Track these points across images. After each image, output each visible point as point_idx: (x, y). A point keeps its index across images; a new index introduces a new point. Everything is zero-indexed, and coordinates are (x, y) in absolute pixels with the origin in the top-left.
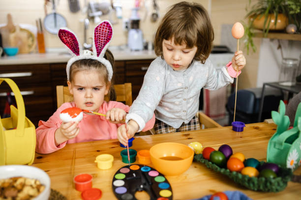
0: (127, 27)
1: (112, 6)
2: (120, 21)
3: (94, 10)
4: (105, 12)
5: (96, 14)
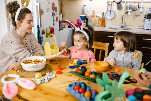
0: (145, 17)
1: (138, 7)
2: (141, 14)
3: (128, 8)
4: (134, 10)
5: (129, 11)
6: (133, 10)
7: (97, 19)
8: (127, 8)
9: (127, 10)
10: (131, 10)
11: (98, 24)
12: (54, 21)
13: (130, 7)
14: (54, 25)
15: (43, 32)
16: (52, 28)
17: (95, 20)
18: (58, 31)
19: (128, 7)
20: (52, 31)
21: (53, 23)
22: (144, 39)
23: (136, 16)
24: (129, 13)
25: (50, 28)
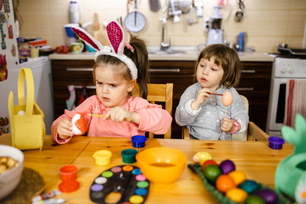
0: (207, 27)
1: (193, 5)
2: (200, 20)
4: (185, 11)
5: (176, 13)
9: (172, 11)
12: (4, 36)
13: (176, 5)
16: (1, 56)
17: (101, 36)
18: (17, 63)
20: (1, 64)
21: (2, 43)
23: (190, 24)
24: (176, 19)
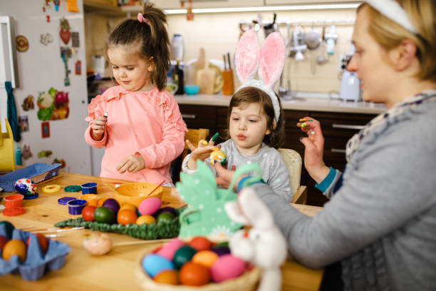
0: (343, 67)
1: (323, 38)
3: (296, 42)
4: (312, 46)
5: (298, 48)
6: (310, 48)
7: (212, 73)
8: (292, 41)
9: (294, 46)
10: (304, 47)
11: (215, 86)
12: (68, 72)
13: (301, 38)
14: (67, 84)
15: (28, 104)
16: (61, 93)
17: (205, 76)
18: (83, 102)
19: (296, 38)
20: (61, 101)
21: (65, 80)
22: (335, 126)
23: (320, 63)
24: (299, 56)
25: (53, 94)
